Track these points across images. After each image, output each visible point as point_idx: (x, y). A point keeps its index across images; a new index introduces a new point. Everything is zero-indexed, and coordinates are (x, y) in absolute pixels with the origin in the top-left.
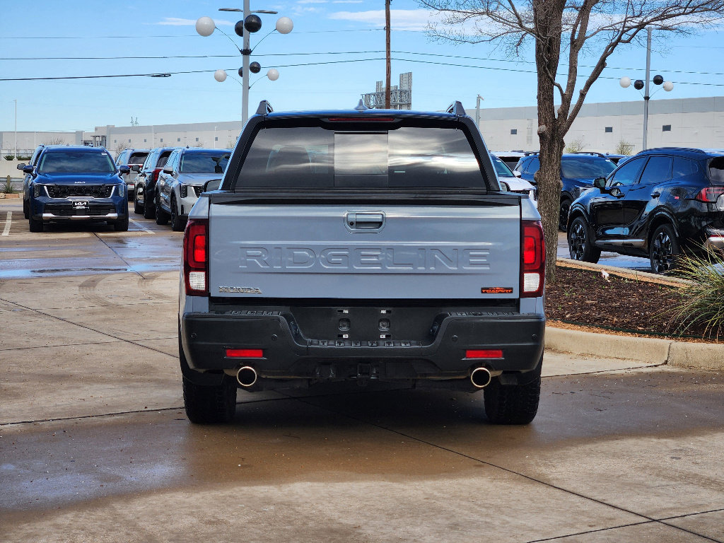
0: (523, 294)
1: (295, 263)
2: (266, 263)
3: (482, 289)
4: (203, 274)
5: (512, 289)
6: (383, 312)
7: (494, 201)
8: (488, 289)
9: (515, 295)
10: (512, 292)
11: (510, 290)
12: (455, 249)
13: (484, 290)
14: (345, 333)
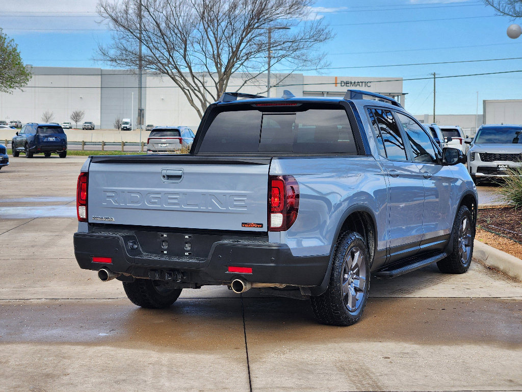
0: (270, 228)
1: (132, 202)
2: (116, 202)
3: (243, 224)
4: (84, 208)
5: (262, 225)
6: (187, 237)
7: (251, 161)
8: (246, 224)
9: (265, 229)
10: (262, 227)
11: (261, 225)
12: (225, 195)
13: (244, 224)
14: (165, 250)
